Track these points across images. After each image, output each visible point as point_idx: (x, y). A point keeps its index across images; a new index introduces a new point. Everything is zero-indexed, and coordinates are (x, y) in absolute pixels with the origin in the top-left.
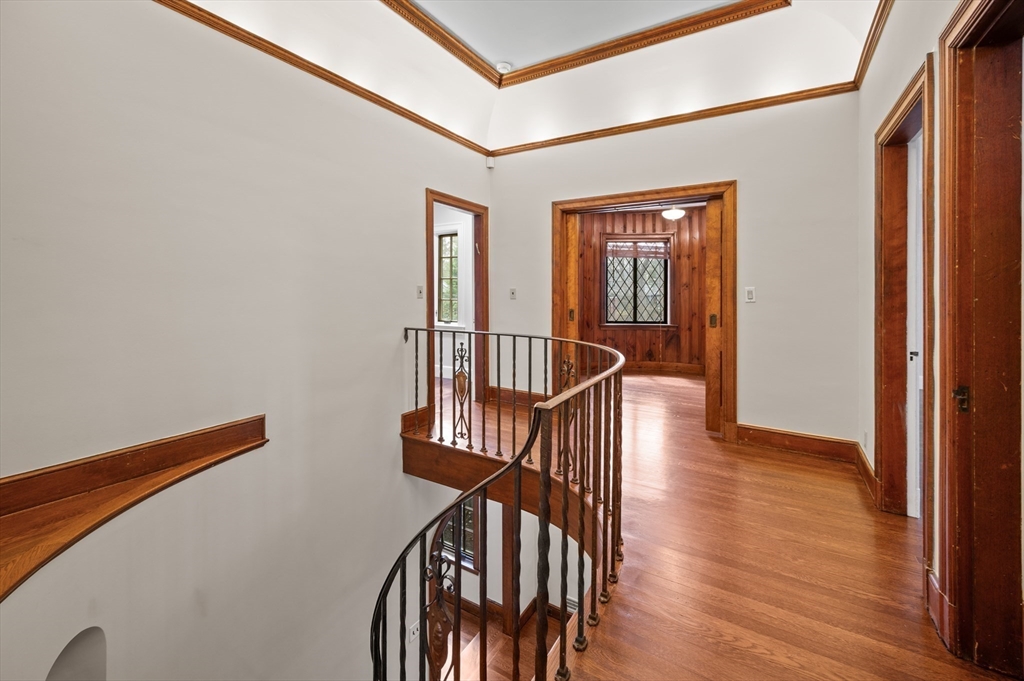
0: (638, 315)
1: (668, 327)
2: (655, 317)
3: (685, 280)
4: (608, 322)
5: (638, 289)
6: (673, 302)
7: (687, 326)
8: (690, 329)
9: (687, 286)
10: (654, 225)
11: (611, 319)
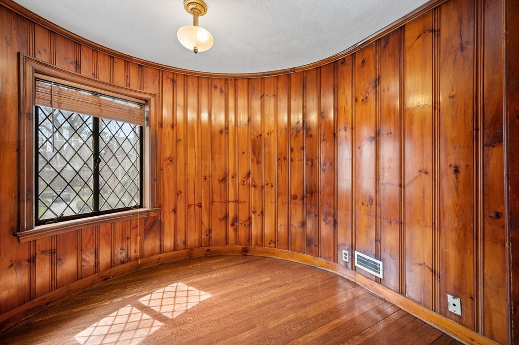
0: (101, 201)
1: (148, 211)
2: (126, 201)
3: (168, 153)
4: (39, 223)
5: (101, 164)
6: (154, 179)
7: (172, 208)
8: (174, 211)
9: (172, 160)
10: (127, 77)
11: (49, 215)
